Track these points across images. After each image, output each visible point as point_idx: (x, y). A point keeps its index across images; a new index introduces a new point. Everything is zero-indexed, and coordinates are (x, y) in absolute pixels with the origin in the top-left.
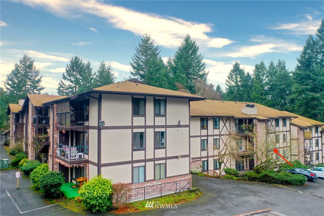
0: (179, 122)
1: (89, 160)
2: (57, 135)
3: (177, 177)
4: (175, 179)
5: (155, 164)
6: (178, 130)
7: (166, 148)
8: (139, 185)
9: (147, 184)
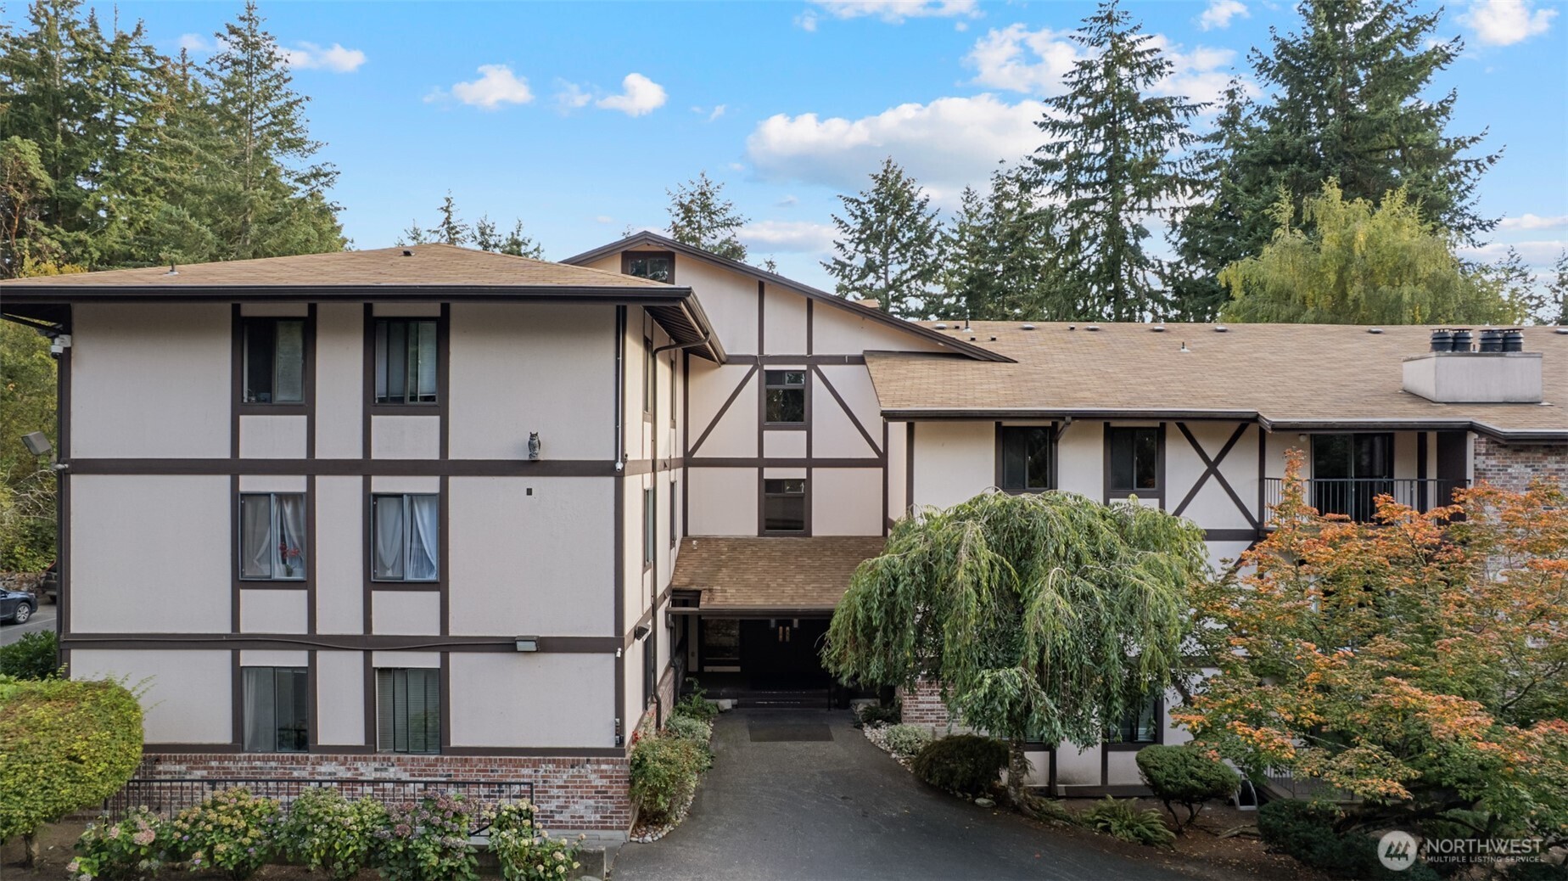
0: (531, 443)
3: (520, 760)
4: (501, 766)
5: (375, 668)
6: (529, 492)
7: (440, 585)
8: (273, 764)
9: (318, 764)
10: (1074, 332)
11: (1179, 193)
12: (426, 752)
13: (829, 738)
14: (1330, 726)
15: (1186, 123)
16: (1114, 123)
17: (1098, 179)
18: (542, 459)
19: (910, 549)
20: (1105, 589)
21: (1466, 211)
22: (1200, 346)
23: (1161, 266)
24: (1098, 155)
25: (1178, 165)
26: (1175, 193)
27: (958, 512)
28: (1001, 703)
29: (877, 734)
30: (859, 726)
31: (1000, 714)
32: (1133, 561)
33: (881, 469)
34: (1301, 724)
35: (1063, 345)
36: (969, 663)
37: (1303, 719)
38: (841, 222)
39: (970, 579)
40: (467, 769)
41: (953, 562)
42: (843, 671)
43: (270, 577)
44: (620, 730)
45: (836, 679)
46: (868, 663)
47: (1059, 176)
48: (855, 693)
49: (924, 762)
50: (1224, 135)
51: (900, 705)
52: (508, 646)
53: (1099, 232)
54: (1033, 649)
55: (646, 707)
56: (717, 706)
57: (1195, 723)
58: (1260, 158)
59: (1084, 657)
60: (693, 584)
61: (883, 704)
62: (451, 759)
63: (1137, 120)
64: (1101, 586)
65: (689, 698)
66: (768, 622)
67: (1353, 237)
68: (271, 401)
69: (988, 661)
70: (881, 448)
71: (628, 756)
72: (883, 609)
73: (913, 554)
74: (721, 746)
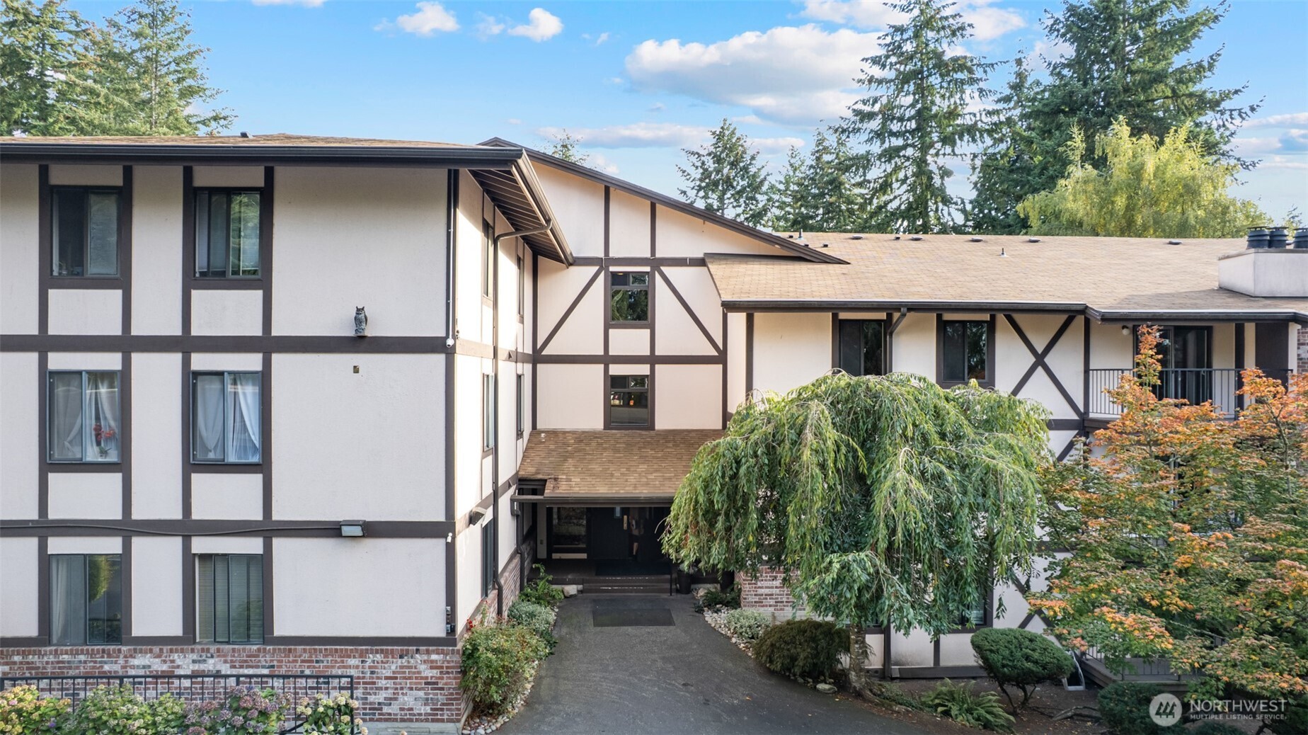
0: (360, 319)
3: (346, 650)
4: (326, 656)
5: (195, 555)
6: (356, 370)
7: (263, 467)
8: (82, 658)
9: (131, 656)
10: (899, 241)
11: (978, 140)
12: (248, 642)
13: (669, 622)
14: (1205, 613)
15: (984, 77)
16: (922, 79)
17: (908, 128)
18: (369, 335)
19: (753, 431)
20: (953, 469)
21: (1231, 153)
22: (1017, 253)
23: (963, 202)
24: (908, 107)
25: (978, 115)
26: (974, 140)
27: (800, 394)
28: (850, 588)
29: (718, 619)
30: (700, 611)
31: (847, 601)
32: (982, 442)
33: (721, 366)
34: (1167, 610)
35: (891, 251)
36: (814, 548)
37: (1168, 604)
38: (684, 172)
39: (815, 460)
40: (291, 659)
41: (797, 442)
42: (685, 556)
43: (81, 459)
44: (451, 618)
45: (677, 565)
46: (710, 549)
47: (875, 124)
48: (696, 578)
49: (764, 648)
50: (1013, 97)
51: (740, 590)
52: (332, 530)
53: (909, 173)
54: (882, 532)
55: (485, 592)
56: (563, 592)
57: (1057, 609)
58: (1052, 107)
59: (935, 540)
60: (539, 473)
61: (724, 588)
62: (274, 650)
63: (941, 75)
64: (950, 467)
65: (536, 584)
66: (613, 510)
67: (1142, 168)
68: (83, 275)
69: (834, 545)
70: (721, 346)
71: (460, 646)
72: (725, 492)
73: (754, 437)
74: (564, 631)
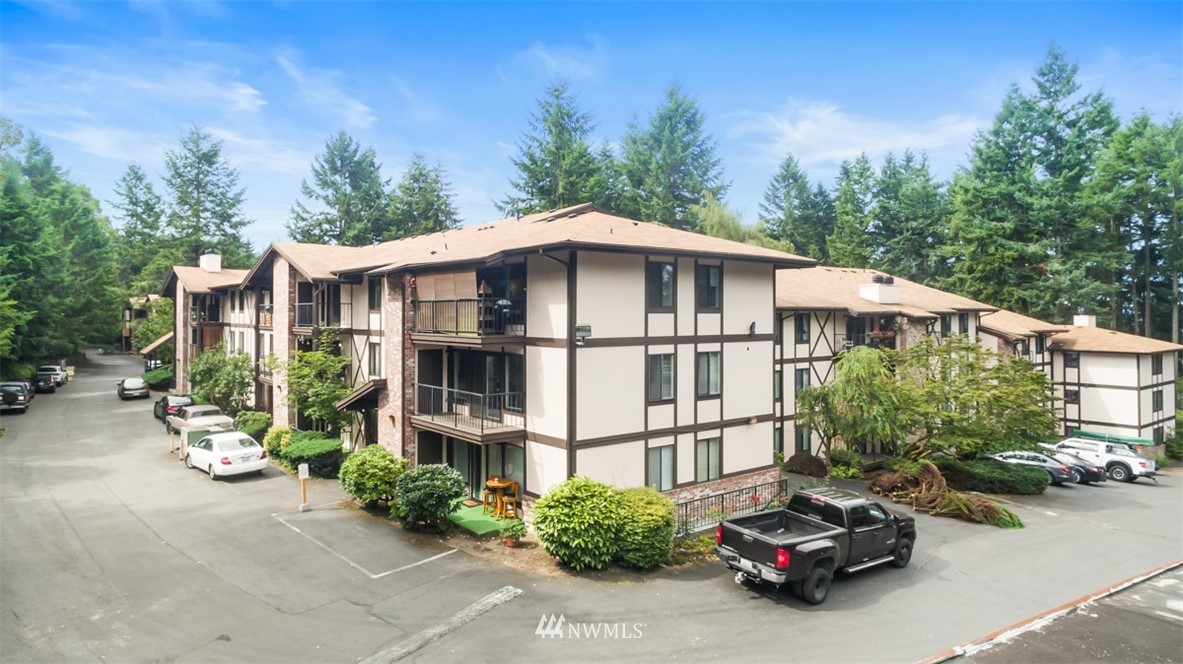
0: (753, 326)
1: (529, 429)
2: (412, 360)
3: (747, 476)
4: (742, 480)
5: (698, 441)
6: (748, 349)
7: (720, 396)
9: (680, 494)
18: (755, 333)
40: (731, 484)
43: (660, 399)
52: (746, 422)
62: (726, 481)
